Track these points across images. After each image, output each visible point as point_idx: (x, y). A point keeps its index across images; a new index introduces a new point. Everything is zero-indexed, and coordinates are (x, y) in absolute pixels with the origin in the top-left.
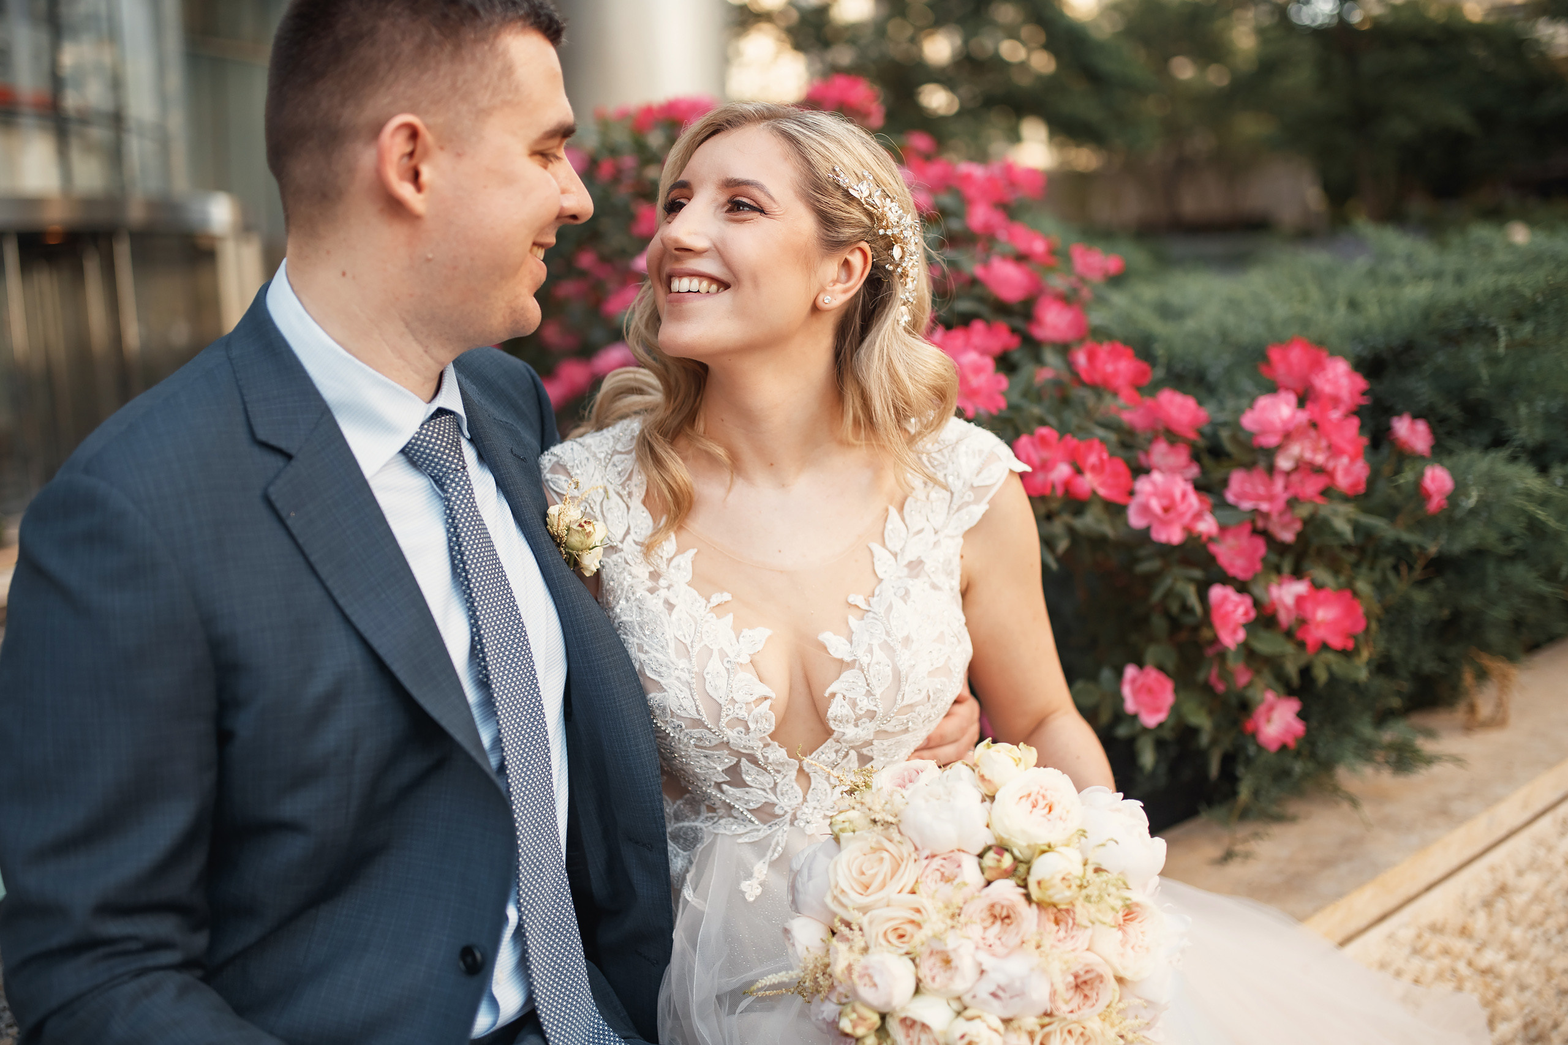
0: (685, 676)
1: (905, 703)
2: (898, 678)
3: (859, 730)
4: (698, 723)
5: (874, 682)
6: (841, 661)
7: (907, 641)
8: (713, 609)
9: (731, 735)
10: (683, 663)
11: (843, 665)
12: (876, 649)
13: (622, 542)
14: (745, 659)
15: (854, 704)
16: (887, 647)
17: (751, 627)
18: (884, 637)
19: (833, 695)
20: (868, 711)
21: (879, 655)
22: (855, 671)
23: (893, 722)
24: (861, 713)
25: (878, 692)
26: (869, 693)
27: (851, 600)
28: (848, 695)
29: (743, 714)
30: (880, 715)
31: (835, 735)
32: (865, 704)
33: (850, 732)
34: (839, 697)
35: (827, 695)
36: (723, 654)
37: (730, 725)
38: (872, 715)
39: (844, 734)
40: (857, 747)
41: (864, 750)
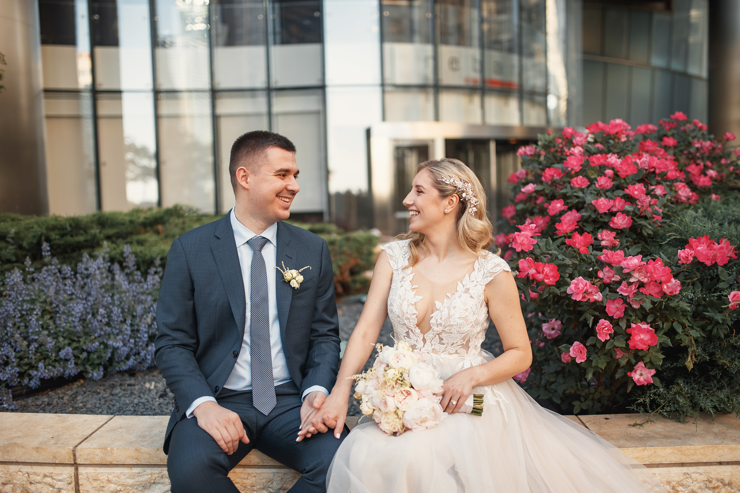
0: (398, 304)
1: (451, 323)
2: (449, 317)
3: (438, 328)
4: (398, 317)
5: (443, 316)
6: (437, 308)
7: (455, 307)
8: (412, 289)
9: (406, 322)
10: (398, 300)
11: (437, 310)
12: (446, 307)
14: (413, 303)
16: (449, 308)
17: (418, 295)
19: (432, 317)
21: (446, 309)
23: (447, 328)
24: (438, 324)
25: (443, 319)
26: (441, 319)
27: (447, 295)
28: (436, 318)
29: (409, 317)
30: (443, 325)
31: (432, 329)
32: (439, 321)
33: (435, 328)
34: (434, 318)
36: (408, 300)
37: (406, 319)
38: (441, 324)
40: (438, 334)
41: (440, 336)
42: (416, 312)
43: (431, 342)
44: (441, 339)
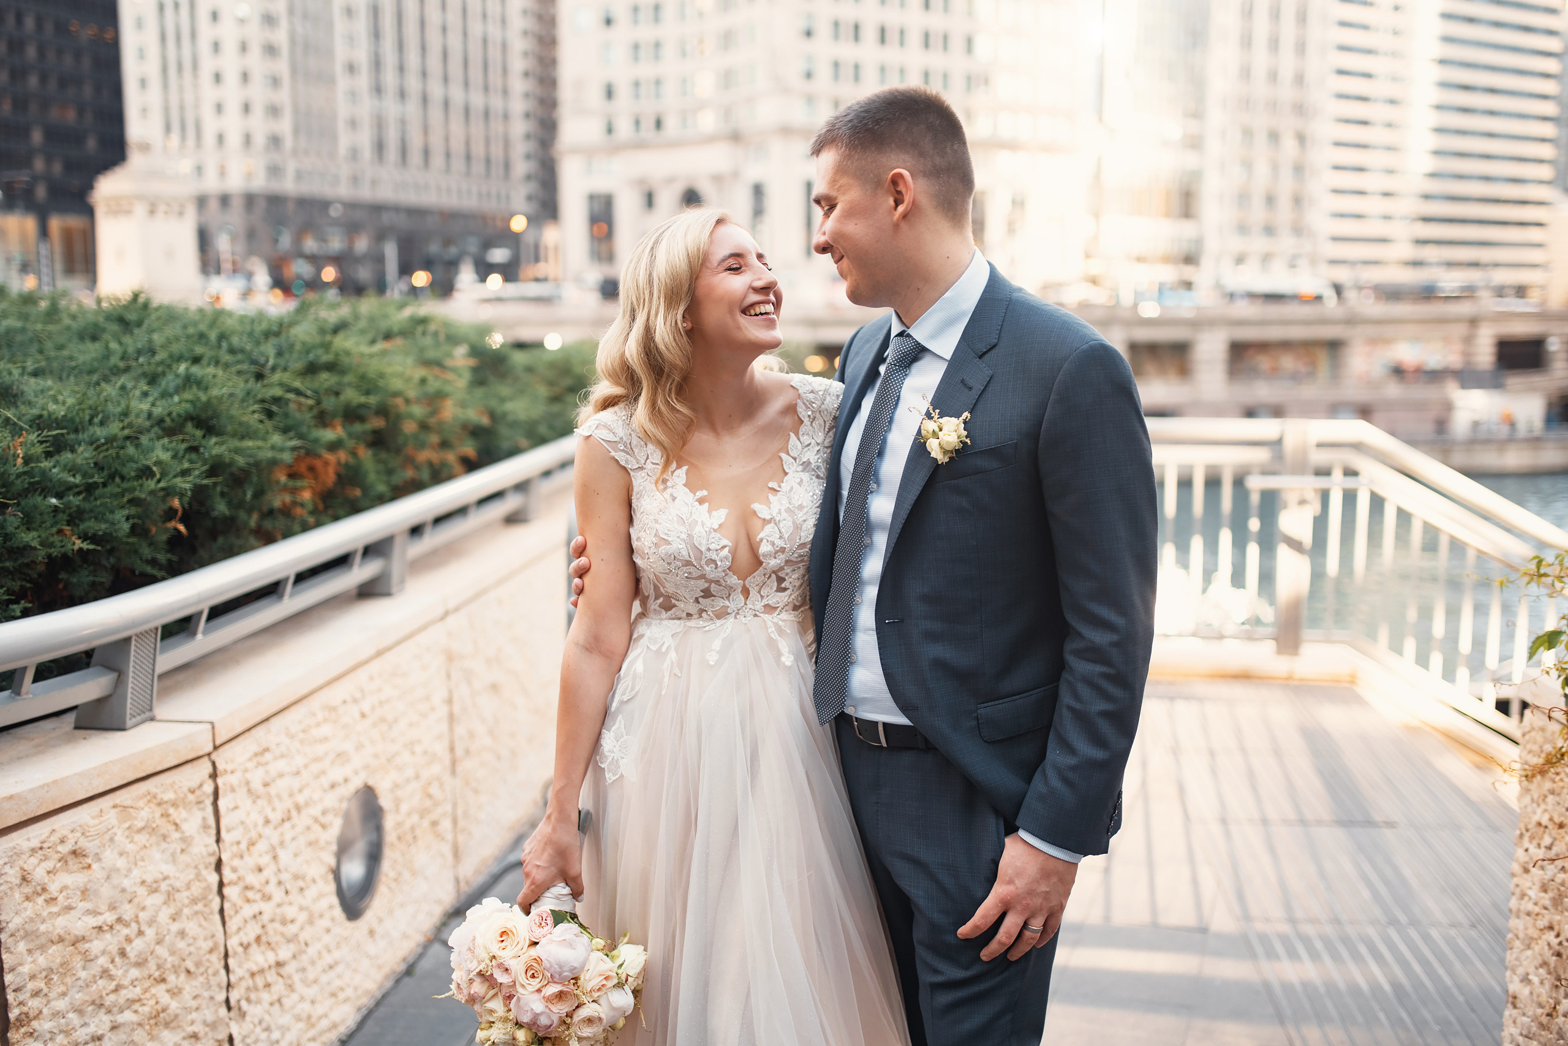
0: (683, 536)
1: (802, 542)
2: (796, 528)
3: (776, 560)
4: (690, 563)
5: (783, 531)
6: (764, 519)
8: (698, 500)
9: (708, 569)
10: (681, 529)
11: (766, 522)
12: (783, 513)
13: (645, 464)
14: (716, 526)
15: (773, 544)
16: (789, 512)
17: (718, 509)
18: (788, 505)
19: (761, 540)
20: (781, 547)
21: (785, 515)
22: (772, 525)
23: (795, 554)
24: (777, 549)
25: (786, 536)
26: (781, 537)
27: (770, 486)
28: (769, 539)
29: (713, 556)
30: (787, 549)
31: (764, 564)
32: (780, 543)
33: (772, 562)
34: (765, 541)
35: (758, 540)
36: (702, 524)
37: (707, 564)
38: (783, 550)
39: (769, 563)
40: (774, 572)
41: (780, 574)
42: (725, 542)
43: (759, 592)
44: (781, 580)
